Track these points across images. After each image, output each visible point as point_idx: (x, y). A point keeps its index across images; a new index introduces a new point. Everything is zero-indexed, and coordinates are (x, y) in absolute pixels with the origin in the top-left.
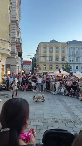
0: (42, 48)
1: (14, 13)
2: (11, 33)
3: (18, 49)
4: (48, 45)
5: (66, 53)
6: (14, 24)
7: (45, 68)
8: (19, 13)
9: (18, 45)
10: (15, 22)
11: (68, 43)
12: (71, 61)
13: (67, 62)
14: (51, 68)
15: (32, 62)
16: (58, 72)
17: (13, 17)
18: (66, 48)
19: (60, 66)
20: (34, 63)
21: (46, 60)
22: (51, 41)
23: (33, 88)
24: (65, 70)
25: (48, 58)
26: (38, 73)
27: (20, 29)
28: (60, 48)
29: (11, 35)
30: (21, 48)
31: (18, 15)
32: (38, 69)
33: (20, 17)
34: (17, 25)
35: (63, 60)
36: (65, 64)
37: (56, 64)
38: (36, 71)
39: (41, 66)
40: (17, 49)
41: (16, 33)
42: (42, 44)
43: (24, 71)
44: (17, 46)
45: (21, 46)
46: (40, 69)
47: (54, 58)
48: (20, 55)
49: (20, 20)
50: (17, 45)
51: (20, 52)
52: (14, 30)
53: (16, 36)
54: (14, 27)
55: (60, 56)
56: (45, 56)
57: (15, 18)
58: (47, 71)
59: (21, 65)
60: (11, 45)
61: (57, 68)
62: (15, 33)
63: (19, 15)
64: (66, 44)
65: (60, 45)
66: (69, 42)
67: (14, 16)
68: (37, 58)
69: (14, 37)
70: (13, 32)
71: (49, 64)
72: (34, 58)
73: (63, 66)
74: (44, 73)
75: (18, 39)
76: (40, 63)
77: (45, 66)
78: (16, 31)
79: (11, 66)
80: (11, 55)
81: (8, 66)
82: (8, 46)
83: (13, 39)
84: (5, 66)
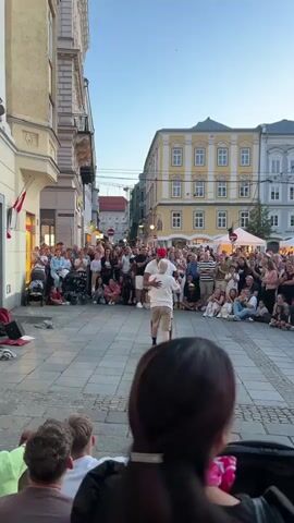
0: (165, 151)
1: (64, 23)
2: (57, 99)
3: (83, 157)
4: (188, 137)
5: (255, 169)
6: (67, 62)
7: (177, 223)
8: (84, 21)
9: (82, 139)
10: (68, 57)
11: (264, 130)
12: (275, 195)
13: (258, 199)
14: (199, 224)
15: (132, 201)
16: (226, 238)
17: (61, 38)
18: (256, 148)
19: (233, 216)
20: (139, 206)
21: (180, 194)
22: (200, 124)
24: (250, 229)
25: (188, 188)
26: (151, 240)
27: (86, 80)
28: (234, 150)
29: (57, 104)
30: (92, 152)
31: (79, 29)
32: (152, 227)
33: (85, 36)
34: (77, 69)
35: (243, 192)
36: (252, 208)
37: (217, 208)
38: (147, 233)
39: (165, 216)
40: (79, 154)
41: (74, 97)
42: (166, 137)
43: (102, 236)
44: (77, 146)
45: (91, 143)
46: (159, 227)
47: (211, 187)
48: (88, 175)
49: (86, 49)
50: (79, 140)
51: (87, 164)
52: (66, 86)
53: (75, 109)
54: (66, 74)
55: (233, 178)
56: (177, 180)
57: (71, 39)
58: (184, 233)
59: (93, 212)
60: (59, 140)
61: (221, 223)
62: (71, 95)
63: (85, 29)
64: (256, 135)
65: (234, 137)
66: (267, 125)
67: (64, 35)
68: (148, 185)
69: (66, 110)
70: (62, 92)
71: (192, 208)
72: (137, 187)
73: (243, 215)
74: (174, 242)
75: (81, 118)
76: (160, 204)
77: (179, 215)
78: (73, 88)
79: (57, 217)
80: (58, 177)
81: (48, 216)
82: (49, 146)
83: (64, 119)
84: (38, 217)
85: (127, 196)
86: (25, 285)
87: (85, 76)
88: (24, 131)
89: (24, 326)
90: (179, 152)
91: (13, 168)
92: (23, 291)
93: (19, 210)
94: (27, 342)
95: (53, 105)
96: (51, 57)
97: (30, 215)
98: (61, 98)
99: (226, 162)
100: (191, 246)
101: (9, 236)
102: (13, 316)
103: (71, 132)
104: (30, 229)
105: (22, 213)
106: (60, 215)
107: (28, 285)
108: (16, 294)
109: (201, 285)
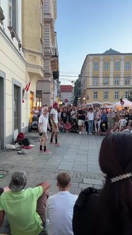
0: (91, 64)
3: (54, 67)
4: (101, 57)
6: (47, 24)
7: (96, 97)
8: (55, 6)
10: (49, 22)
14: (106, 97)
15: (75, 87)
16: (119, 104)
17: (45, 14)
19: (122, 93)
20: (78, 89)
21: (97, 84)
22: (107, 51)
23: (80, 128)
24: (130, 100)
25: (101, 80)
26: (84, 104)
27: (55, 33)
28: (122, 63)
30: (58, 64)
31: (52, 10)
32: (84, 99)
33: (55, 12)
34: (52, 28)
35: (127, 82)
36: (131, 90)
37: (114, 90)
38: (82, 101)
39: (90, 93)
40: (52, 66)
41: (51, 41)
42: (91, 58)
43: (62, 103)
44: (51, 62)
45: (58, 61)
46: (88, 98)
47: (112, 80)
48: (56, 75)
49: (55, 18)
50: (52, 59)
51: (56, 71)
52: (47, 35)
53: (51, 46)
54: (47, 30)
55: (122, 76)
56: (96, 77)
57: (49, 14)
58: (99, 101)
59: (58, 92)
60: (45, 60)
61: (116, 97)
62: (49, 39)
63: (55, 9)
65: (123, 57)
67: (46, 12)
68: (83, 79)
69: (47, 46)
70: (45, 38)
71: (103, 90)
72: (77, 80)
73: (126, 93)
74: (94, 105)
75: (53, 49)
76: (88, 88)
77: (96, 93)
78: (50, 36)
79: (43, 94)
80: (44, 76)
81: (39, 93)
82: (40, 62)
83: (46, 50)
84: (35, 94)
85: (73, 85)
86: (30, 123)
87: (55, 31)
88: (29, 55)
89: (31, 141)
90: (97, 64)
91: (25, 72)
92: (29, 126)
93: (27, 90)
94: (32, 147)
95: (42, 43)
96: (41, 22)
97: (32, 93)
98: (45, 41)
99: (119, 68)
100: (102, 107)
101: (23, 102)
102: (26, 136)
103: (49, 56)
104: (32, 99)
105: (29, 92)
106: (44, 93)
107: (31, 123)
108: (26, 127)
109: (108, 123)
